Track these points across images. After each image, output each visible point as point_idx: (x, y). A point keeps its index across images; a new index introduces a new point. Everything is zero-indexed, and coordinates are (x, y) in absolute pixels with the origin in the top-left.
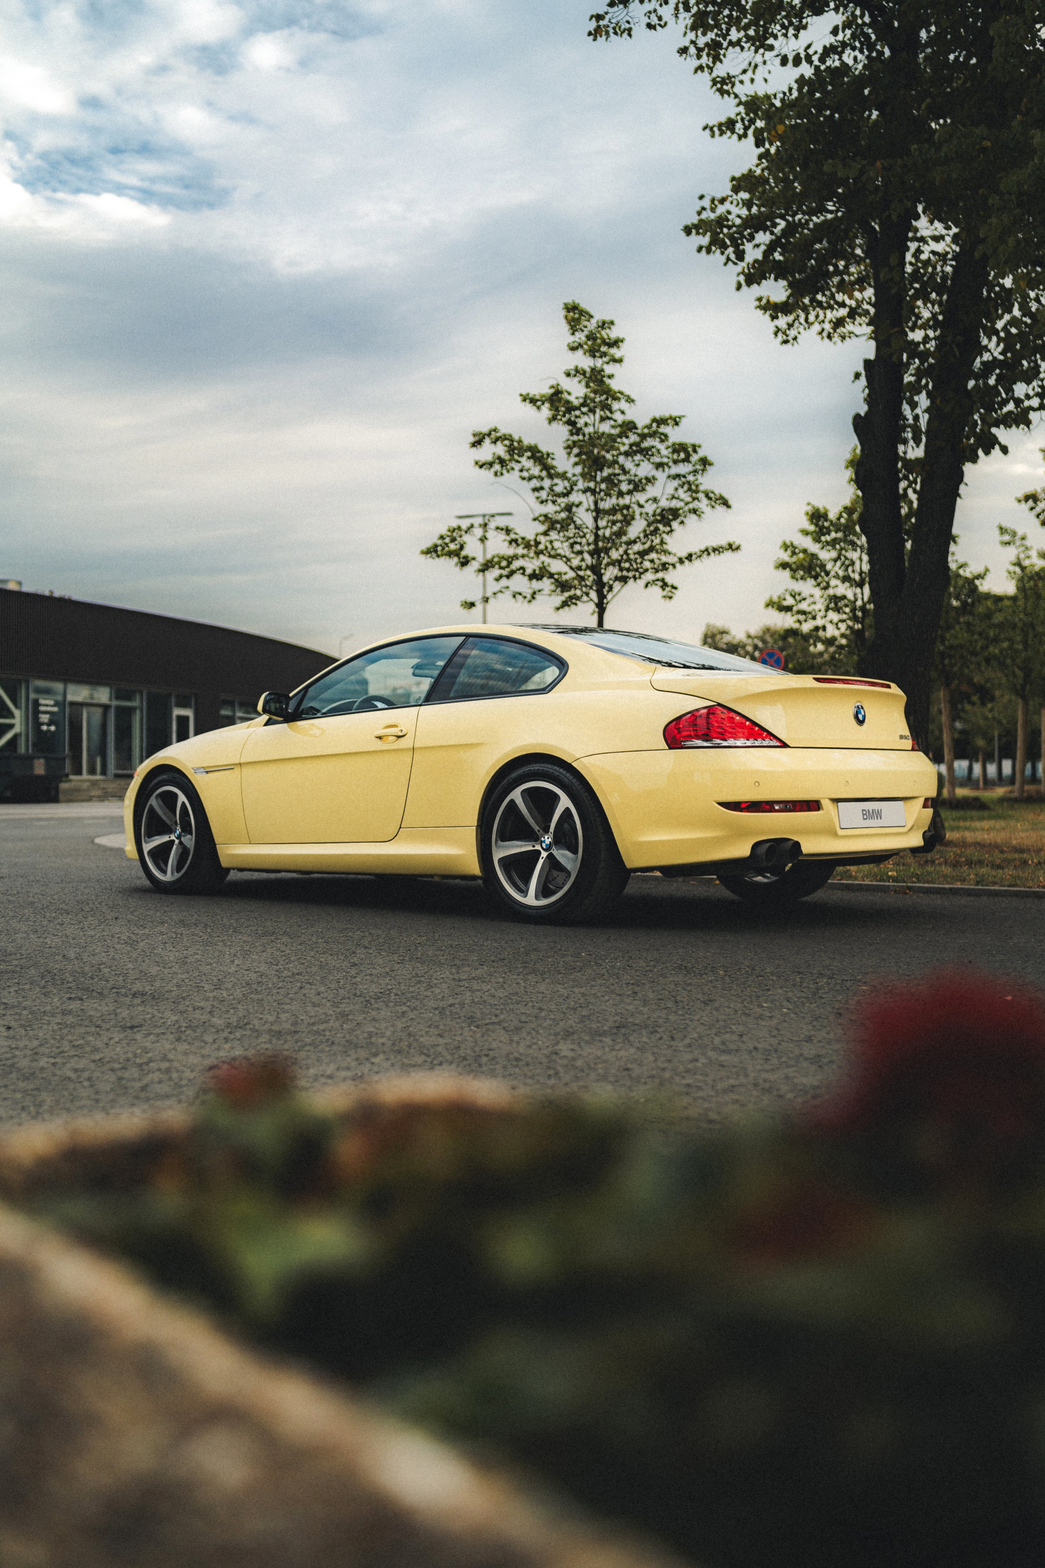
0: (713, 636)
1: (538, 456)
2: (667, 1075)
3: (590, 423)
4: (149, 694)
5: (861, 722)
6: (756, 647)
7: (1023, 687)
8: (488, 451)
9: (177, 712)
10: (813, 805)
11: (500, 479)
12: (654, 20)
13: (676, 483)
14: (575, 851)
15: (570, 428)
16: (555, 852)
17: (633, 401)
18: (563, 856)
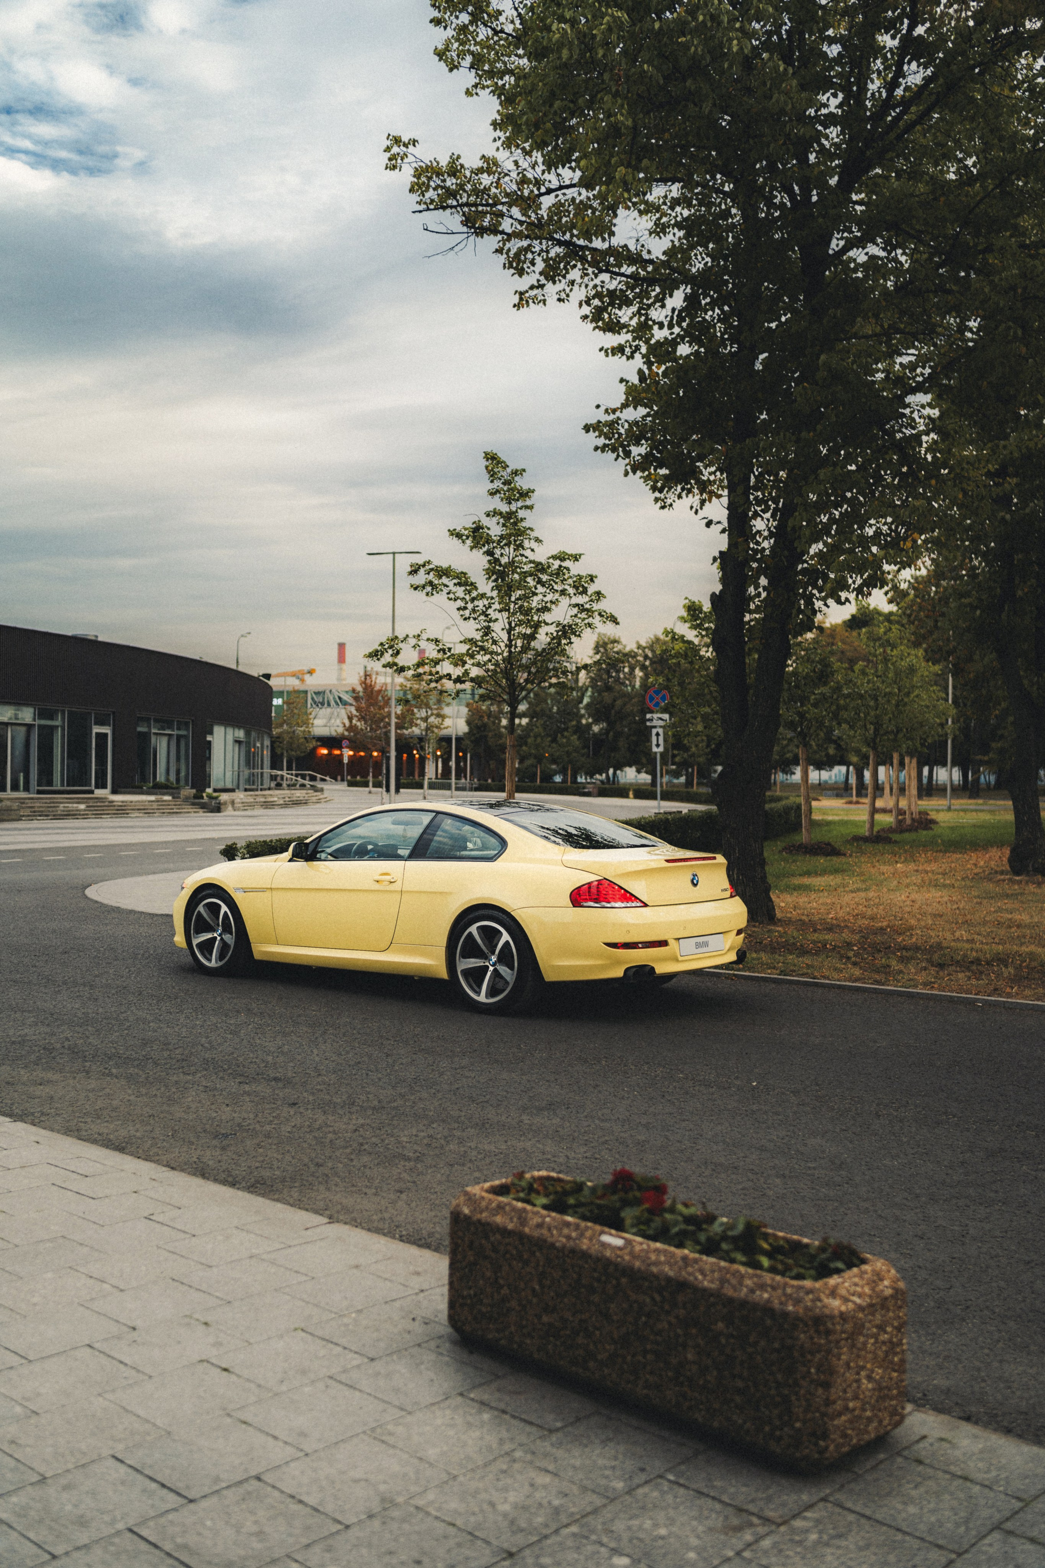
0: (605, 645)
1: (463, 580)
2: (576, 1134)
3: (506, 555)
4: (70, 713)
5: (695, 885)
6: (646, 657)
7: (874, 740)
8: (421, 578)
9: (96, 729)
10: (663, 943)
11: (431, 599)
12: (563, 296)
13: (575, 610)
14: (511, 968)
15: (489, 558)
16: (499, 967)
17: (541, 541)
18: (503, 970)
